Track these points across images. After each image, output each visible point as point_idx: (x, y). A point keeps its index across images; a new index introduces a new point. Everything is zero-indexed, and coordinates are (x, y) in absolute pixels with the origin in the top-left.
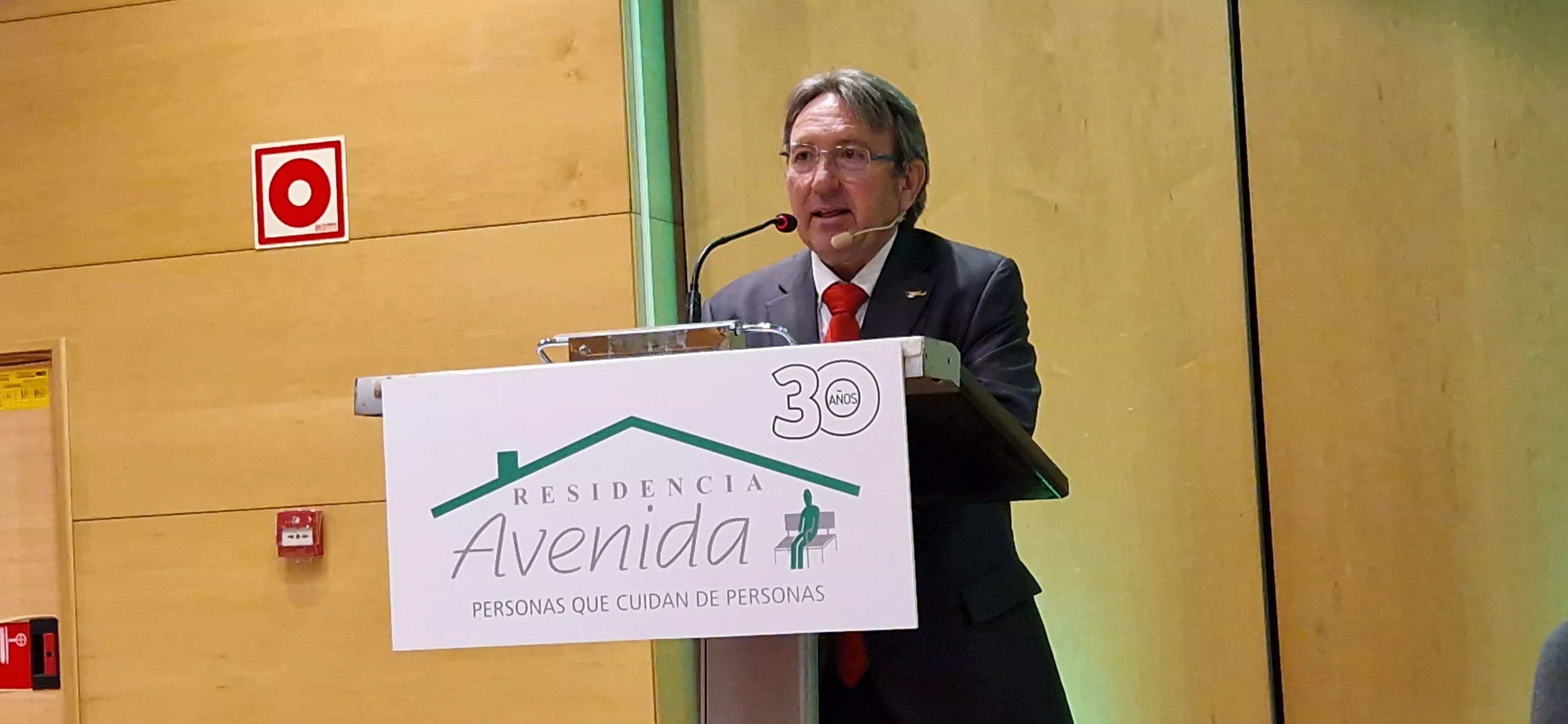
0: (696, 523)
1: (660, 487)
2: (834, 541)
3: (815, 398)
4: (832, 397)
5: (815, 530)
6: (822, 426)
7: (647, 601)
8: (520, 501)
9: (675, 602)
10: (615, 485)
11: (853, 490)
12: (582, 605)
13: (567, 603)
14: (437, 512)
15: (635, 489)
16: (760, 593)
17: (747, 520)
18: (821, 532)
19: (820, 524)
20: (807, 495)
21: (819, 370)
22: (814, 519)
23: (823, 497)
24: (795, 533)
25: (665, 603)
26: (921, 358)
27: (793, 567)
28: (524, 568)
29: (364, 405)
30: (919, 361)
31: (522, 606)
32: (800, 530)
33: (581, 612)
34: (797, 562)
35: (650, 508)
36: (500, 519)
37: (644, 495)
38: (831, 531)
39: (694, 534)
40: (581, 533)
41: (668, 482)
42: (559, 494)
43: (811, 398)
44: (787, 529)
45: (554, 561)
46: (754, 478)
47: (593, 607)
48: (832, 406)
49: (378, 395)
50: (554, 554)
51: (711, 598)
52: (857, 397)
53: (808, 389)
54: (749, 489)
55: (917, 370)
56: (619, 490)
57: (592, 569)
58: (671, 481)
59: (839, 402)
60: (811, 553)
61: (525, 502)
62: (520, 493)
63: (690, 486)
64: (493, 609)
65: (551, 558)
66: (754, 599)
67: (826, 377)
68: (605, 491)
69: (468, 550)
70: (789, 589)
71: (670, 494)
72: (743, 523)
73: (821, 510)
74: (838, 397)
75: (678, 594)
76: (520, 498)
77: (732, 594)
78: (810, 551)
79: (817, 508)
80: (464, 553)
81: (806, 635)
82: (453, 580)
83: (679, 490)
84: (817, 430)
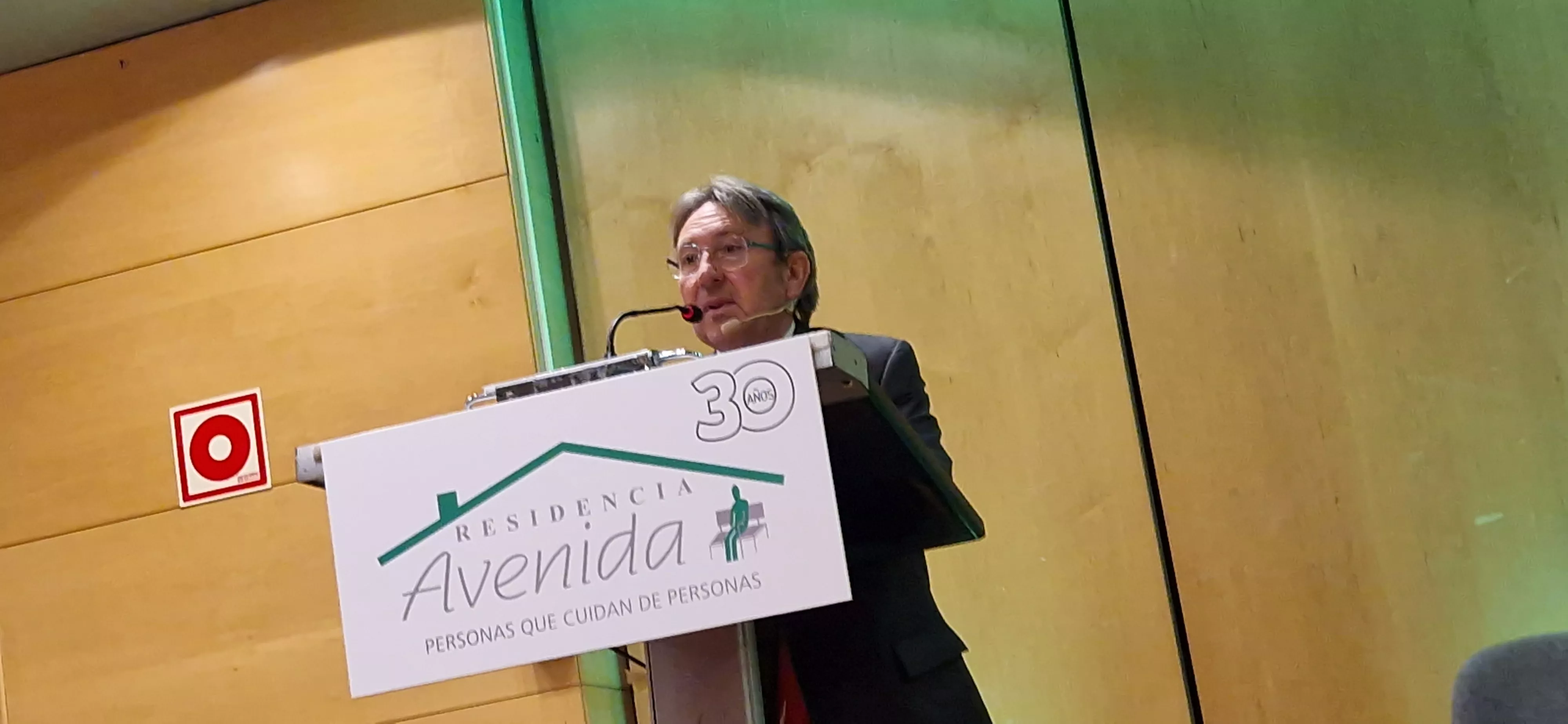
0: (633, 533)
1: (595, 505)
2: (765, 529)
3: (734, 399)
4: (750, 396)
5: (746, 523)
6: (743, 424)
7: (592, 613)
8: (463, 537)
9: (619, 610)
10: (552, 509)
11: (778, 479)
12: (531, 626)
13: (517, 628)
14: (383, 560)
15: (571, 510)
16: (699, 588)
17: (680, 523)
18: (752, 523)
19: (750, 516)
20: (735, 491)
21: (735, 373)
22: (744, 512)
23: (750, 491)
24: (727, 528)
25: (610, 612)
26: (830, 349)
27: (728, 559)
28: (472, 599)
29: (305, 471)
30: (828, 352)
31: (473, 638)
32: (731, 523)
33: (530, 633)
34: (731, 554)
35: (587, 526)
36: (445, 557)
37: (581, 513)
38: (762, 521)
39: (632, 544)
40: (523, 559)
41: (602, 499)
42: (499, 525)
43: (731, 400)
44: (720, 524)
45: (501, 590)
46: (684, 482)
47: (540, 626)
48: (750, 405)
49: (318, 459)
50: (500, 581)
51: (653, 600)
52: (773, 393)
53: (726, 393)
54: (680, 494)
55: (826, 360)
56: (556, 513)
57: (537, 590)
58: (606, 497)
59: (757, 400)
60: (744, 545)
61: (467, 537)
62: (462, 530)
63: (623, 500)
64: (445, 643)
65: (496, 587)
66: (694, 596)
67: (741, 379)
68: (543, 515)
69: (417, 590)
70: (726, 581)
71: (605, 510)
72: (677, 526)
73: (750, 503)
74: (755, 395)
75: (621, 602)
76: (462, 534)
77: (672, 594)
78: (742, 541)
79: (745, 502)
80: (413, 595)
82: (405, 622)
83: (614, 504)
84: (739, 429)
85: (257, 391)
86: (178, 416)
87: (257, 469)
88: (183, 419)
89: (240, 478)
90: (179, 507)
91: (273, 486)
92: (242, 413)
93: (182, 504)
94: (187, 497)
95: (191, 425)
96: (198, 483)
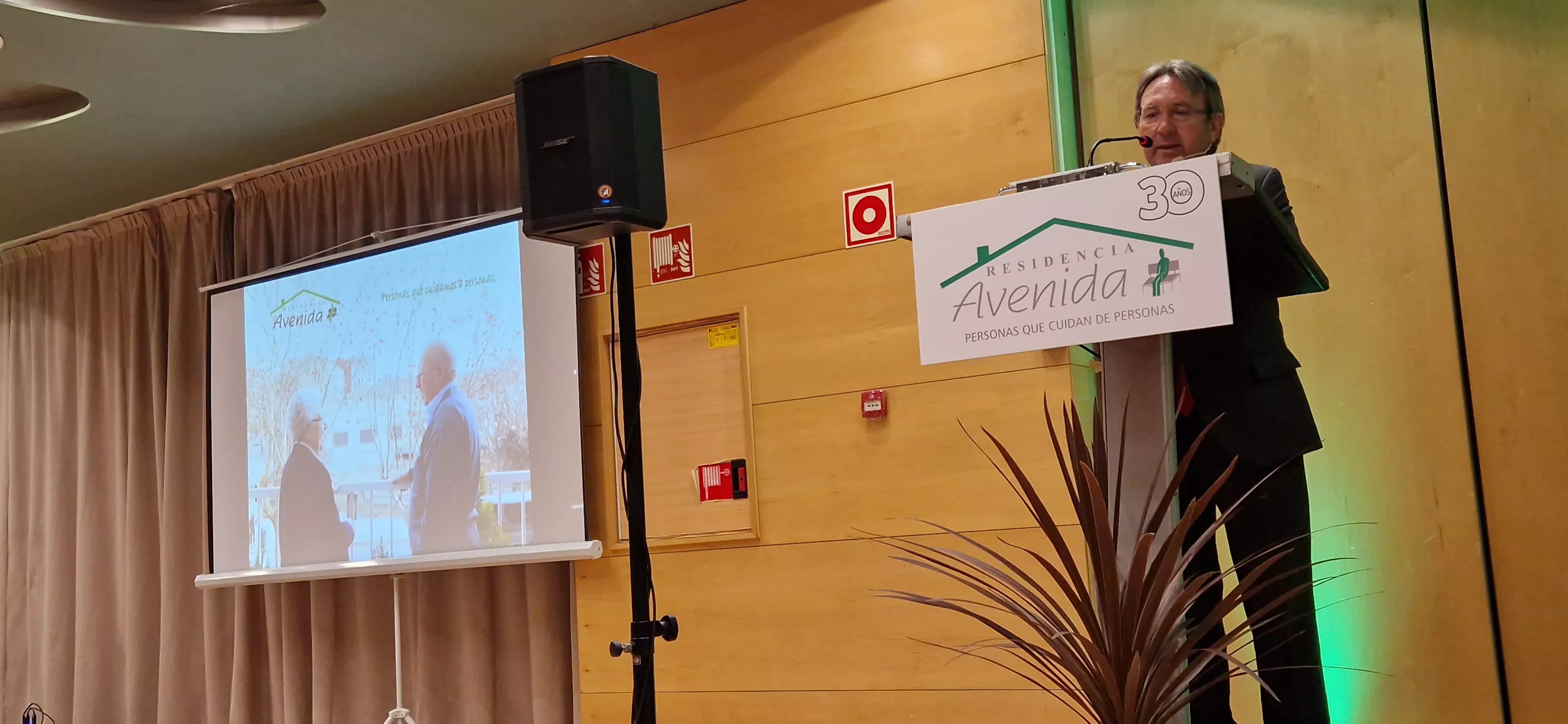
0: (1095, 275)
1: (1072, 257)
2: (1179, 277)
3: (1164, 194)
4: (1175, 193)
5: (1167, 273)
6: (1169, 210)
7: (1067, 324)
8: (991, 273)
9: (1083, 323)
10: (1046, 259)
11: (1190, 246)
12: (1029, 330)
13: (1020, 330)
14: (944, 285)
15: (1058, 260)
16: (1135, 312)
17: (1125, 271)
18: (1170, 273)
19: (1169, 269)
20: (1161, 252)
21: (1166, 178)
22: (1166, 267)
23: (1171, 252)
24: (1155, 275)
25: (1077, 324)
26: (1229, 164)
27: (1154, 295)
28: (994, 312)
29: (905, 231)
30: (1228, 166)
31: (993, 334)
32: (1158, 273)
33: (1028, 333)
34: (1156, 292)
35: (1067, 270)
36: (980, 285)
37: (1063, 262)
38: (1177, 272)
39: (1094, 282)
40: (1026, 288)
41: (1077, 253)
42: (1013, 267)
43: (1162, 195)
44: (1150, 273)
45: (1011, 306)
46: (1129, 245)
47: (1035, 330)
48: (1175, 198)
49: (910, 225)
50: (1011, 302)
51: (1105, 318)
52: (1190, 191)
53: (1160, 190)
54: (1126, 253)
55: (1226, 170)
56: (1048, 261)
57: (1034, 308)
58: (1079, 253)
59: (1179, 195)
60: (1165, 286)
61: (994, 274)
62: (991, 269)
63: (1090, 254)
64: (977, 337)
65: (1009, 304)
66: (1131, 316)
67: (1171, 181)
68: (1040, 263)
69: (962, 305)
70: (1152, 308)
71: (1079, 261)
72: (1123, 272)
73: (1170, 260)
74: (1178, 192)
75: (1085, 318)
76: (991, 272)
77: (1117, 315)
78: (1164, 285)
79: (1167, 259)
80: (960, 306)
81: (1164, 334)
82: (954, 322)
83: (1084, 258)
84: (1167, 213)
85: (891, 182)
86: (847, 195)
87: (889, 228)
88: (850, 198)
89: (880, 233)
90: (845, 248)
91: (898, 238)
92: (883, 195)
93: (847, 247)
94: (850, 243)
95: (854, 201)
96: (856, 235)
